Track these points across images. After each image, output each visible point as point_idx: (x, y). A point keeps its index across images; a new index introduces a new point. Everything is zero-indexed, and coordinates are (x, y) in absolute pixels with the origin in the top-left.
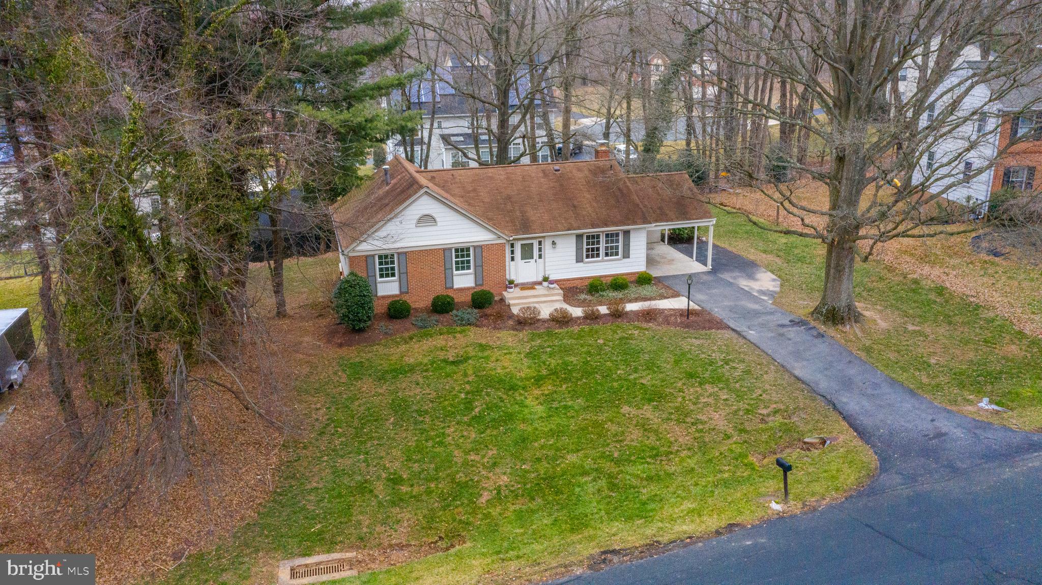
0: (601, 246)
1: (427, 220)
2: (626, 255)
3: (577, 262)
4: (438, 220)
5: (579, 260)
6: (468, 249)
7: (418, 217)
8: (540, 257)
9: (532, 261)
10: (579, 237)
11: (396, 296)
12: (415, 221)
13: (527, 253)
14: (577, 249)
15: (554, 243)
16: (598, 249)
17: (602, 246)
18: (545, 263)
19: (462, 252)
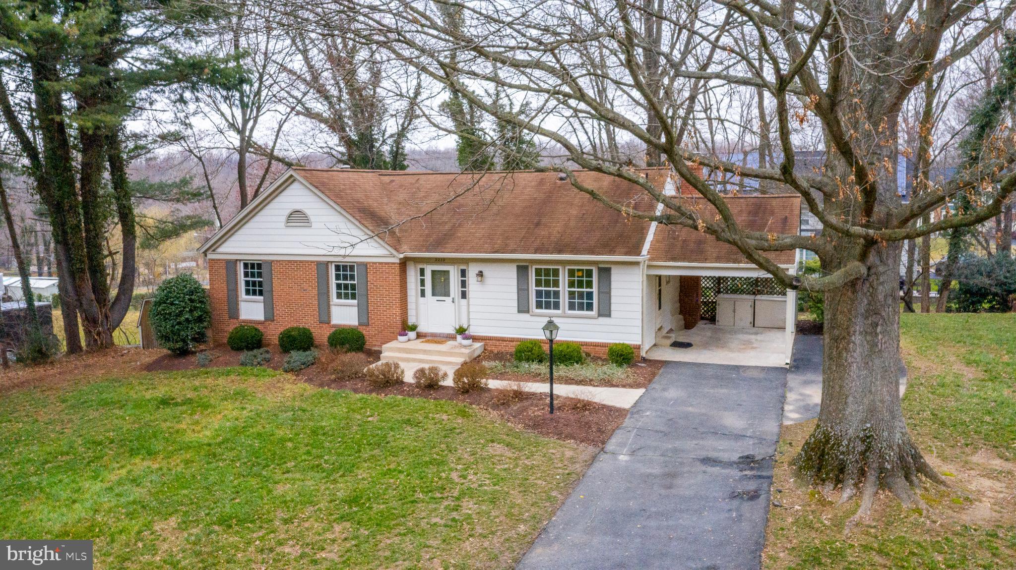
0: (560, 289)
1: (297, 217)
2: (605, 312)
3: (519, 311)
4: (312, 219)
5: (523, 308)
6: (352, 268)
7: (288, 212)
8: (464, 295)
9: (448, 300)
10: (522, 269)
11: (259, 323)
12: (284, 219)
13: (440, 287)
14: (519, 290)
15: (480, 274)
16: (557, 294)
17: (564, 288)
18: (469, 305)
19: (344, 270)
